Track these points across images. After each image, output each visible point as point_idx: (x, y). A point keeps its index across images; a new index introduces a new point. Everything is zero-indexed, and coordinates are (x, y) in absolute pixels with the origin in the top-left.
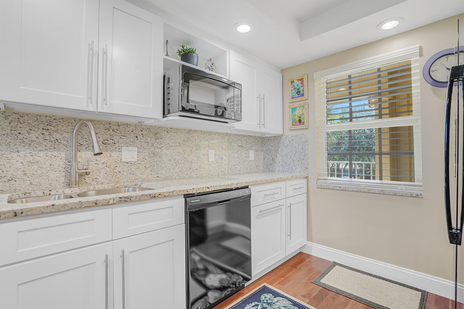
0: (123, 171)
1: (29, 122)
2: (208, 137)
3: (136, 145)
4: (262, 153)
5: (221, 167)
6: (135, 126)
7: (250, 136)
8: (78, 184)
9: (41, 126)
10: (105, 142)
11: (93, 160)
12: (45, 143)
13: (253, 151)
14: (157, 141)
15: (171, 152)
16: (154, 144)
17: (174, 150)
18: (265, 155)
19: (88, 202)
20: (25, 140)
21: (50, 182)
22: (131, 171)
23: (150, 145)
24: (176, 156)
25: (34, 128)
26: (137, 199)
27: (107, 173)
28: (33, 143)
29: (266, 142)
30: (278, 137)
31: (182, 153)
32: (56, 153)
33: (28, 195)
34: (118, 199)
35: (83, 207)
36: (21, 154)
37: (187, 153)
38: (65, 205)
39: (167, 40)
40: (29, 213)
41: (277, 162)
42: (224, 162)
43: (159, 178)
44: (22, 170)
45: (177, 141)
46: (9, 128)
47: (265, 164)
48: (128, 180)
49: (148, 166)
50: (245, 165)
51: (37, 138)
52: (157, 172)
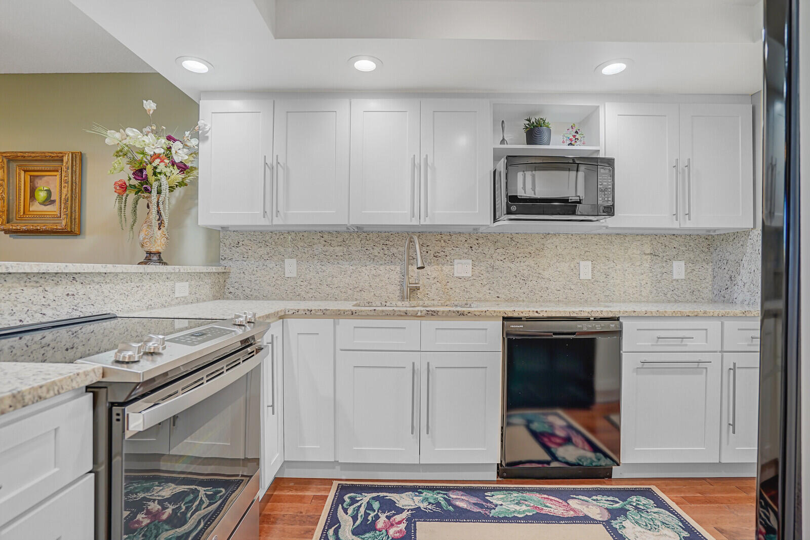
0: (456, 288)
1: (373, 238)
2: (579, 242)
3: (470, 257)
4: (709, 267)
5: (605, 289)
6: (470, 234)
7: (674, 235)
8: (409, 299)
9: (382, 242)
10: (436, 255)
11: (424, 275)
12: (384, 258)
13: (683, 263)
14: (498, 251)
15: (518, 265)
16: (493, 255)
17: (522, 263)
18: (716, 270)
19: (400, 311)
20: (370, 255)
21: (388, 295)
22: (464, 288)
23: (488, 256)
24: (525, 271)
25: (376, 244)
26: (444, 315)
27: (439, 289)
28: (376, 258)
29: (719, 245)
30: (743, 233)
31: (534, 267)
32: (393, 267)
33: (370, 304)
34: (425, 312)
35: (396, 314)
36: (368, 267)
37: (542, 267)
38: (383, 311)
39: (503, 121)
40: (360, 314)
41: (741, 284)
42: (612, 281)
43: (499, 299)
44: (368, 282)
45: (526, 250)
46: (360, 245)
47: (715, 287)
48: (461, 298)
49: (486, 283)
50: (659, 288)
51: (379, 253)
52: (498, 290)
